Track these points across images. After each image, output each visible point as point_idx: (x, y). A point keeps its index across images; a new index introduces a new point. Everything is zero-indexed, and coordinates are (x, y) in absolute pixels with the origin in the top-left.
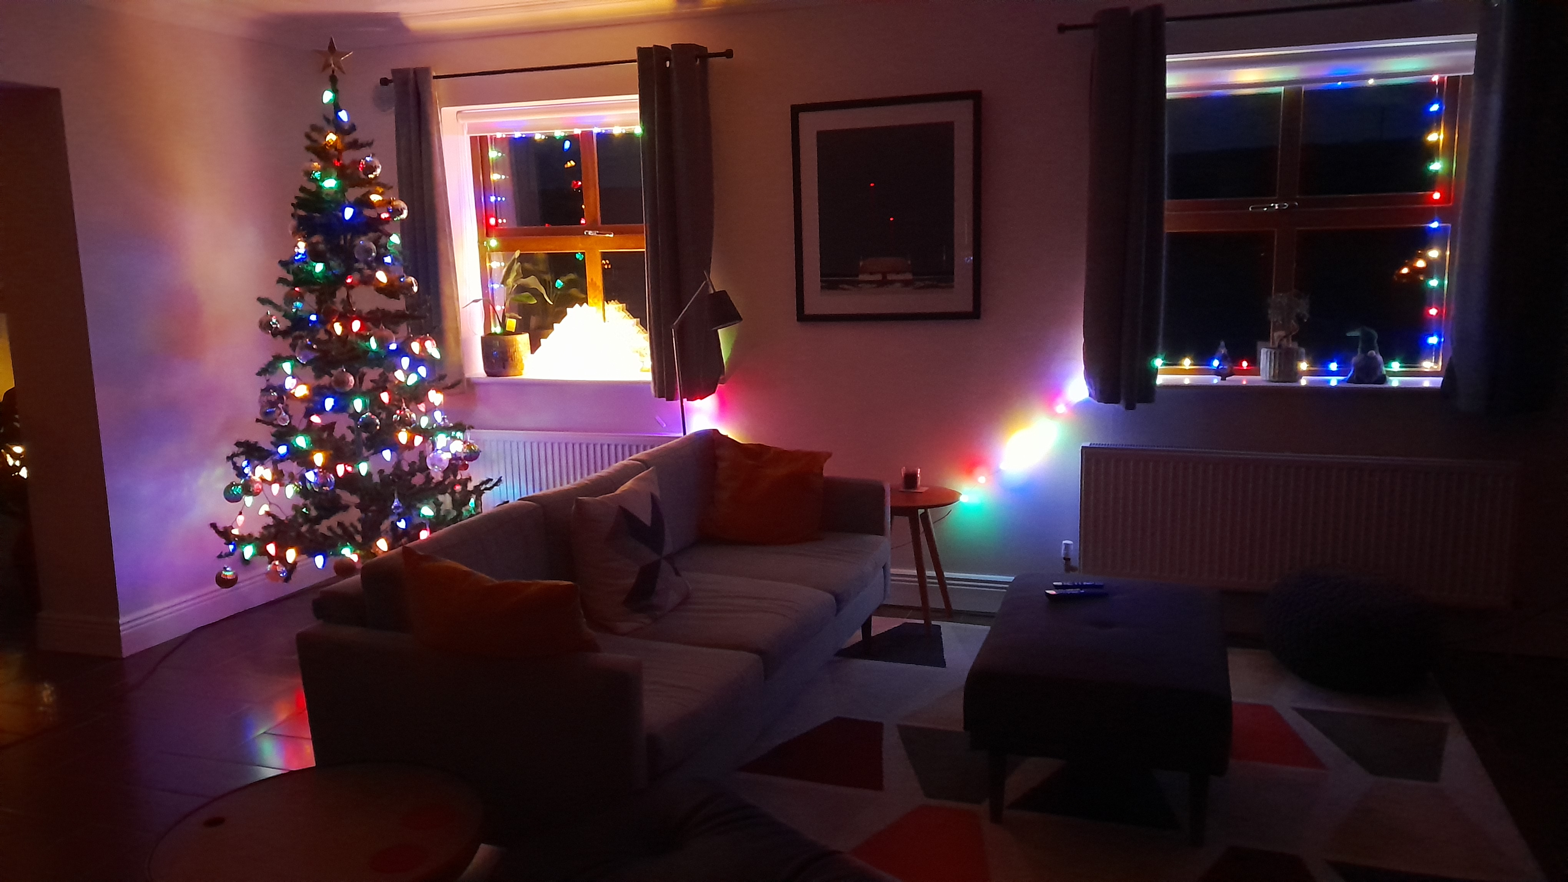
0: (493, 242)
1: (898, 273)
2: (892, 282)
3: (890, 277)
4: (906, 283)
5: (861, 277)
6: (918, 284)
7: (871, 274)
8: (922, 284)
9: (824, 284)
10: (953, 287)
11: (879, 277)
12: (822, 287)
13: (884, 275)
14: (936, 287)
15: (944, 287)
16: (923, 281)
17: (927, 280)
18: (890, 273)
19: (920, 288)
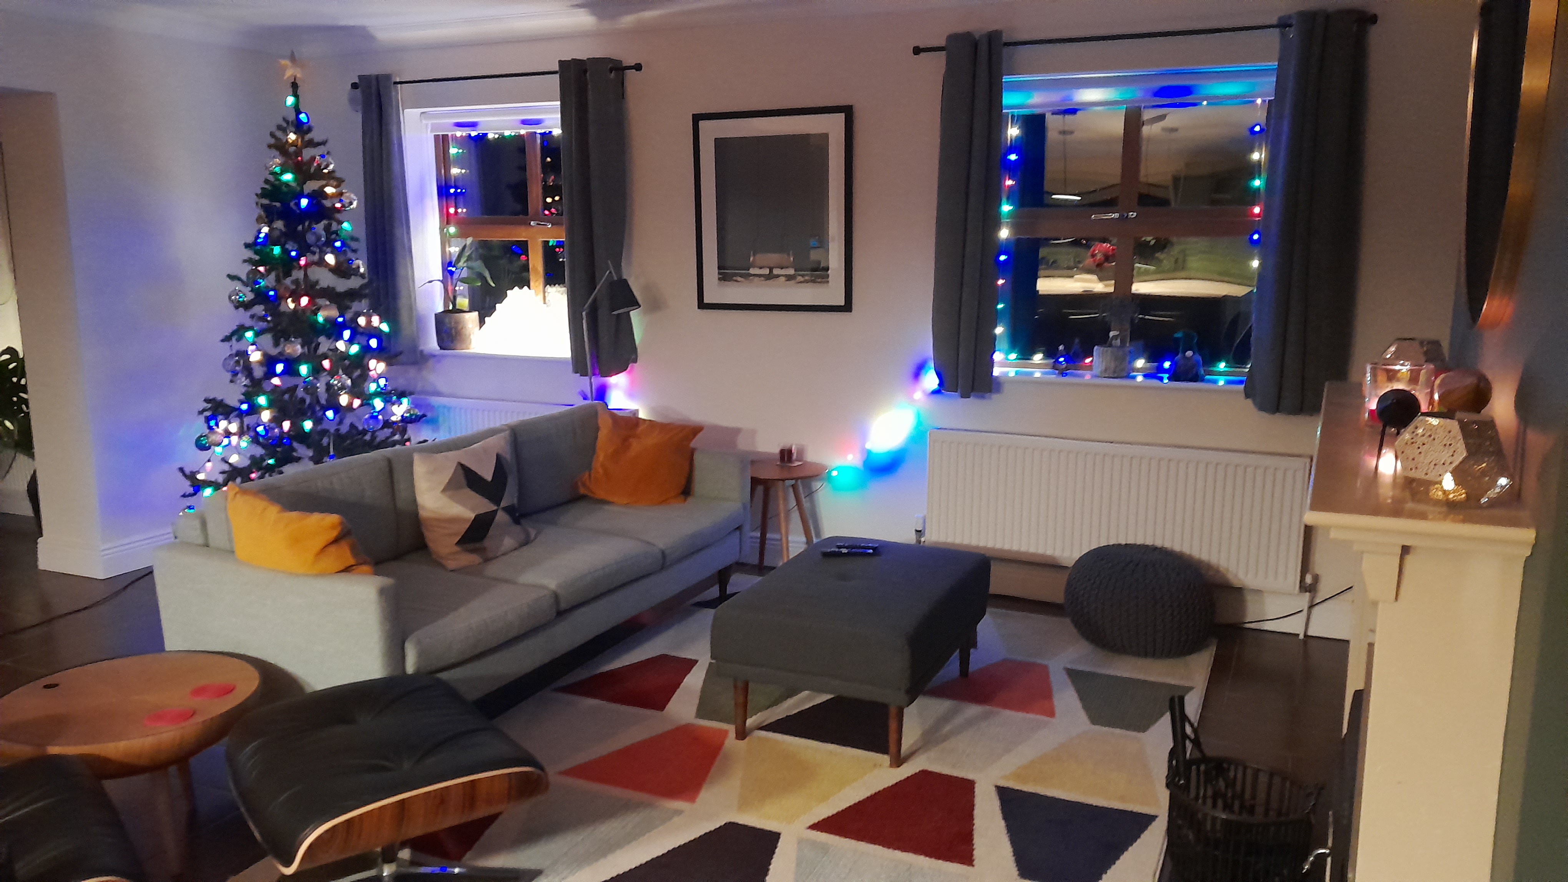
0: (452, 230)
1: (782, 268)
2: (778, 276)
3: (776, 271)
4: (789, 278)
5: (752, 271)
6: (800, 278)
7: (761, 268)
8: (803, 279)
9: (721, 276)
10: (828, 282)
11: (766, 271)
12: (719, 279)
13: (771, 270)
14: (813, 281)
15: (819, 282)
16: (803, 276)
17: (807, 275)
18: (776, 268)
19: (801, 282)
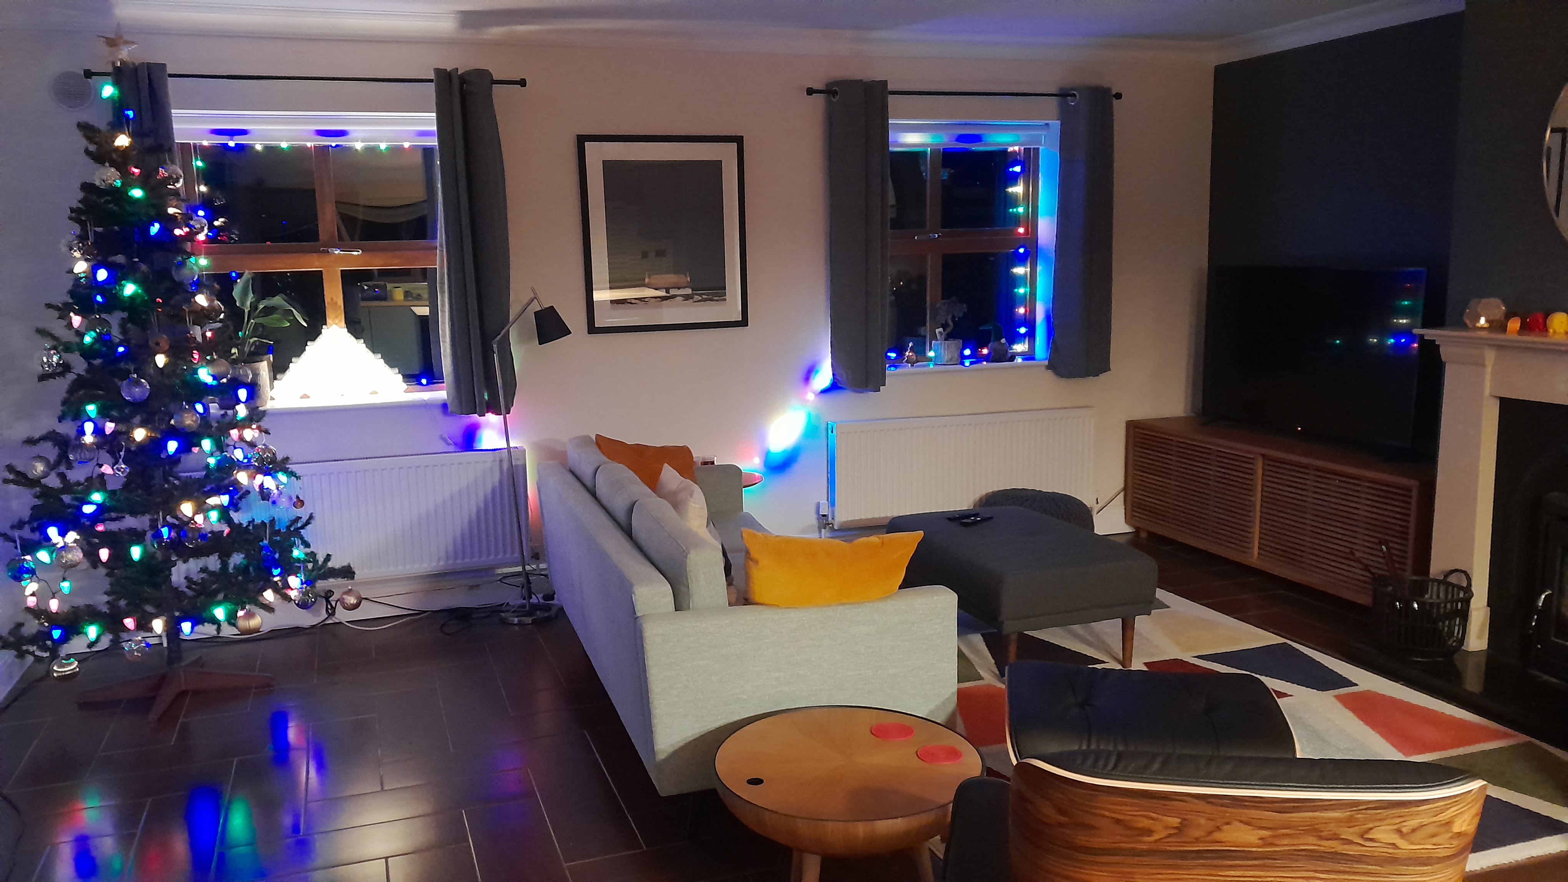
1: (679, 289)
2: (675, 297)
3: (673, 292)
4: (687, 297)
5: (648, 293)
6: (697, 298)
7: (656, 289)
8: (700, 298)
10: (725, 300)
11: (662, 293)
12: (612, 302)
13: (668, 290)
14: (711, 300)
15: (717, 300)
16: (700, 295)
17: (704, 294)
18: (672, 288)
19: (699, 301)
